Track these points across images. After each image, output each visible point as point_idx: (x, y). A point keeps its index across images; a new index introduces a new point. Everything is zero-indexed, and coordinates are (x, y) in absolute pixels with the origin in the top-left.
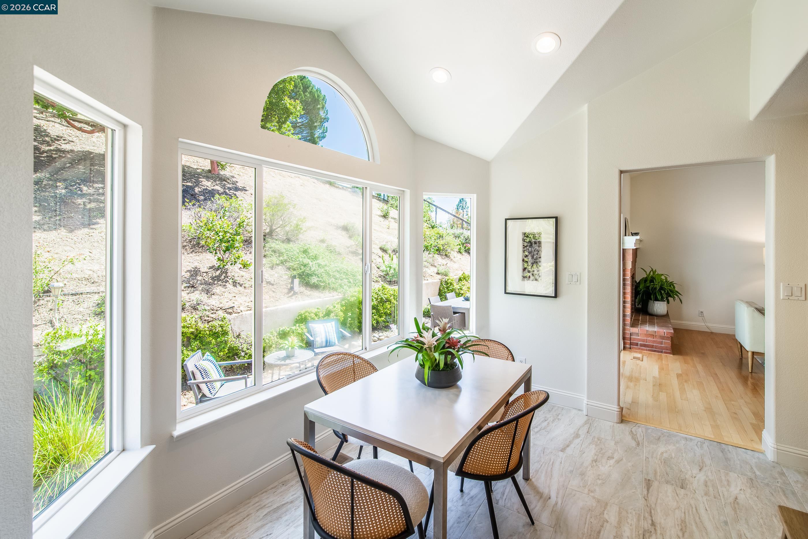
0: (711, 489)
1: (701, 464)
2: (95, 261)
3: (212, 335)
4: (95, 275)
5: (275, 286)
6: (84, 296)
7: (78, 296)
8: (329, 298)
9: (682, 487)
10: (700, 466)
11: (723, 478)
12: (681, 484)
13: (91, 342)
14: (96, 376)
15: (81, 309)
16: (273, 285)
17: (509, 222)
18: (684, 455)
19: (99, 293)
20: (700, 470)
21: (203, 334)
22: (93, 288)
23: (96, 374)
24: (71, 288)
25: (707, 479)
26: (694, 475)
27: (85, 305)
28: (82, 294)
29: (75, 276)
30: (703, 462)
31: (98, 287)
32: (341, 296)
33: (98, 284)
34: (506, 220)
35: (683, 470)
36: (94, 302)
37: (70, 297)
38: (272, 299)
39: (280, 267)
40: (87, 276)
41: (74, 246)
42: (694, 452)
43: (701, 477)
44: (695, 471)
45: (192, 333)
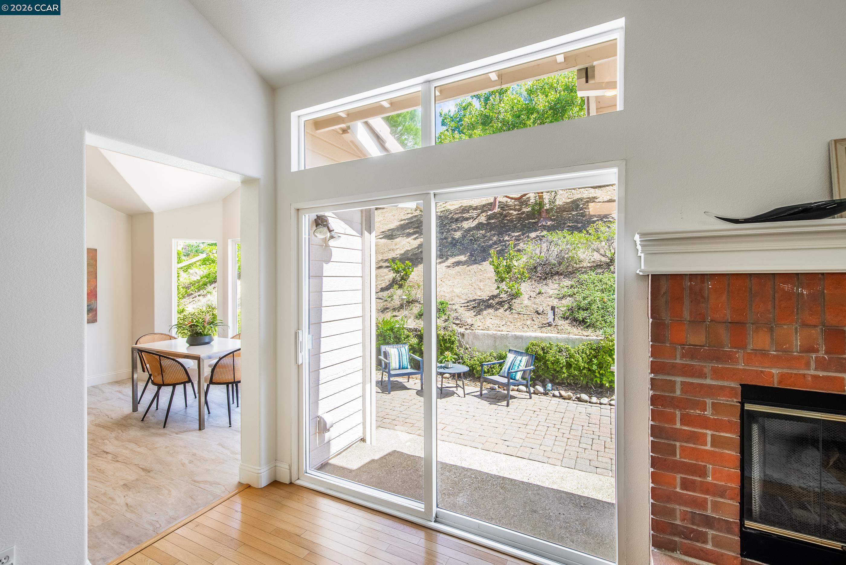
0: (105, 499)
1: (132, 509)
9: (125, 485)
10: (131, 506)
11: (103, 514)
12: (128, 485)
18: (154, 504)
20: (127, 504)
25: (114, 502)
26: (127, 497)
30: (132, 512)
35: (139, 494)
42: (149, 513)
43: (121, 501)
44: (129, 500)
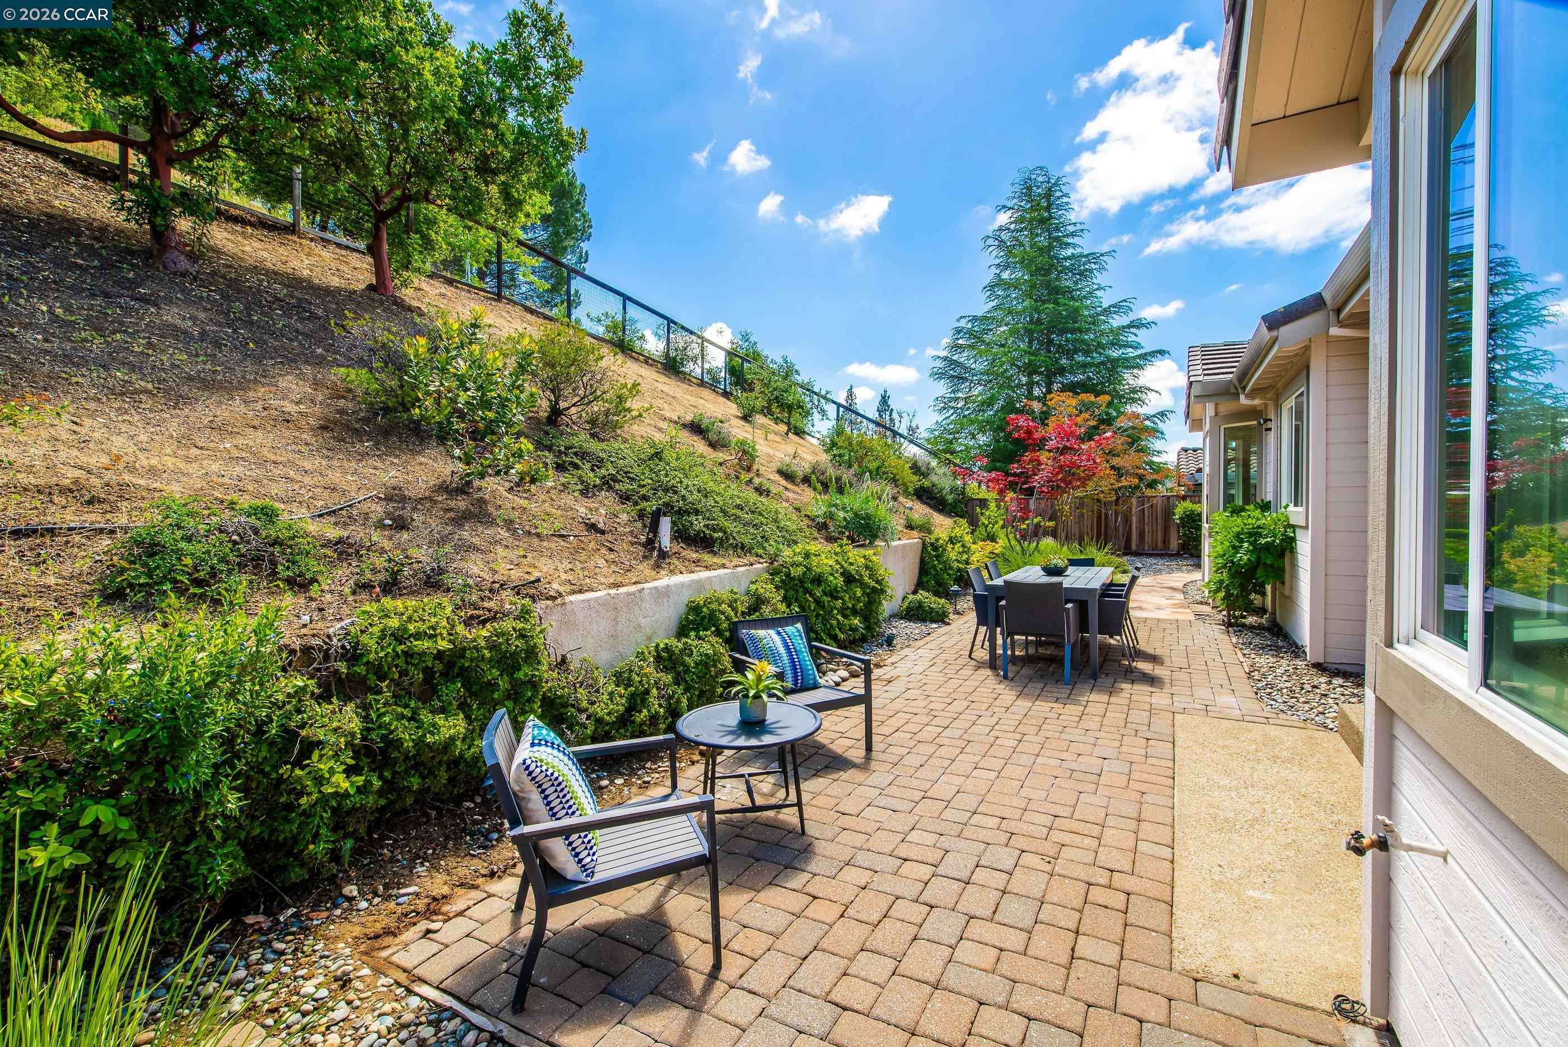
3: (499, 662)
4: (95, 481)
6: (60, 539)
7: (37, 539)
8: (742, 569)
13: (98, 690)
14: (125, 824)
15: (51, 580)
16: (603, 532)
19: (112, 532)
21: (471, 660)
23: (121, 814)
27: (66, 567)
28: (50, 531)
31: (108, 516)
32: (766, 566)
36: (98, 558)
38: (614, 568)
39: (605, 493)
40: (64, 481)
45: (440, 655)
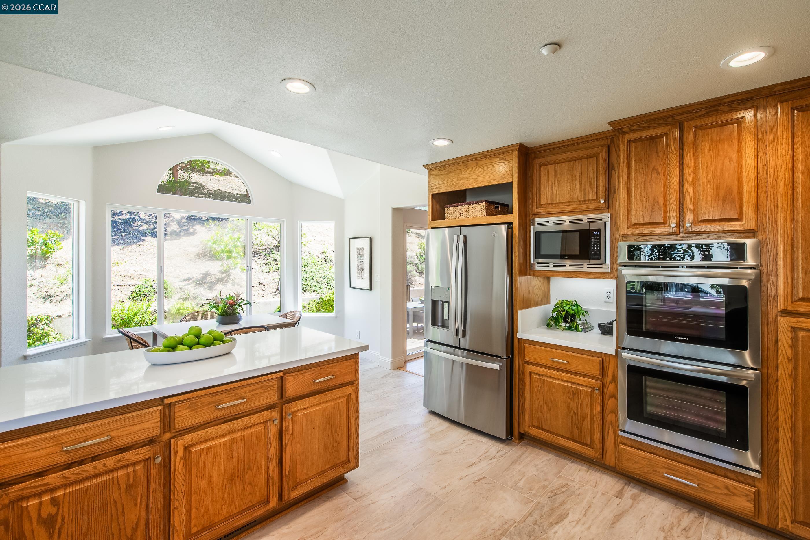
2: (138, 264)
5: (266, 287)
6: (125, 287)
7: (122, 287)
8: (307, 297)
15: (122, 295)
17: (352, 240)
22: (132, 282)
24: (119, 282)
27: (126, 292)
28: (124, 285)
29: (123, 274)
32: (319, 296)
33: (136, 280)
34: (350, 239)
37: (117, 287)
39: (276, 272)
40: (130, 274)
41: (127, 255)
